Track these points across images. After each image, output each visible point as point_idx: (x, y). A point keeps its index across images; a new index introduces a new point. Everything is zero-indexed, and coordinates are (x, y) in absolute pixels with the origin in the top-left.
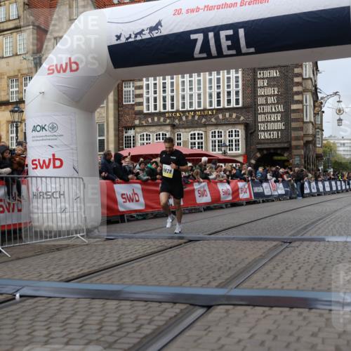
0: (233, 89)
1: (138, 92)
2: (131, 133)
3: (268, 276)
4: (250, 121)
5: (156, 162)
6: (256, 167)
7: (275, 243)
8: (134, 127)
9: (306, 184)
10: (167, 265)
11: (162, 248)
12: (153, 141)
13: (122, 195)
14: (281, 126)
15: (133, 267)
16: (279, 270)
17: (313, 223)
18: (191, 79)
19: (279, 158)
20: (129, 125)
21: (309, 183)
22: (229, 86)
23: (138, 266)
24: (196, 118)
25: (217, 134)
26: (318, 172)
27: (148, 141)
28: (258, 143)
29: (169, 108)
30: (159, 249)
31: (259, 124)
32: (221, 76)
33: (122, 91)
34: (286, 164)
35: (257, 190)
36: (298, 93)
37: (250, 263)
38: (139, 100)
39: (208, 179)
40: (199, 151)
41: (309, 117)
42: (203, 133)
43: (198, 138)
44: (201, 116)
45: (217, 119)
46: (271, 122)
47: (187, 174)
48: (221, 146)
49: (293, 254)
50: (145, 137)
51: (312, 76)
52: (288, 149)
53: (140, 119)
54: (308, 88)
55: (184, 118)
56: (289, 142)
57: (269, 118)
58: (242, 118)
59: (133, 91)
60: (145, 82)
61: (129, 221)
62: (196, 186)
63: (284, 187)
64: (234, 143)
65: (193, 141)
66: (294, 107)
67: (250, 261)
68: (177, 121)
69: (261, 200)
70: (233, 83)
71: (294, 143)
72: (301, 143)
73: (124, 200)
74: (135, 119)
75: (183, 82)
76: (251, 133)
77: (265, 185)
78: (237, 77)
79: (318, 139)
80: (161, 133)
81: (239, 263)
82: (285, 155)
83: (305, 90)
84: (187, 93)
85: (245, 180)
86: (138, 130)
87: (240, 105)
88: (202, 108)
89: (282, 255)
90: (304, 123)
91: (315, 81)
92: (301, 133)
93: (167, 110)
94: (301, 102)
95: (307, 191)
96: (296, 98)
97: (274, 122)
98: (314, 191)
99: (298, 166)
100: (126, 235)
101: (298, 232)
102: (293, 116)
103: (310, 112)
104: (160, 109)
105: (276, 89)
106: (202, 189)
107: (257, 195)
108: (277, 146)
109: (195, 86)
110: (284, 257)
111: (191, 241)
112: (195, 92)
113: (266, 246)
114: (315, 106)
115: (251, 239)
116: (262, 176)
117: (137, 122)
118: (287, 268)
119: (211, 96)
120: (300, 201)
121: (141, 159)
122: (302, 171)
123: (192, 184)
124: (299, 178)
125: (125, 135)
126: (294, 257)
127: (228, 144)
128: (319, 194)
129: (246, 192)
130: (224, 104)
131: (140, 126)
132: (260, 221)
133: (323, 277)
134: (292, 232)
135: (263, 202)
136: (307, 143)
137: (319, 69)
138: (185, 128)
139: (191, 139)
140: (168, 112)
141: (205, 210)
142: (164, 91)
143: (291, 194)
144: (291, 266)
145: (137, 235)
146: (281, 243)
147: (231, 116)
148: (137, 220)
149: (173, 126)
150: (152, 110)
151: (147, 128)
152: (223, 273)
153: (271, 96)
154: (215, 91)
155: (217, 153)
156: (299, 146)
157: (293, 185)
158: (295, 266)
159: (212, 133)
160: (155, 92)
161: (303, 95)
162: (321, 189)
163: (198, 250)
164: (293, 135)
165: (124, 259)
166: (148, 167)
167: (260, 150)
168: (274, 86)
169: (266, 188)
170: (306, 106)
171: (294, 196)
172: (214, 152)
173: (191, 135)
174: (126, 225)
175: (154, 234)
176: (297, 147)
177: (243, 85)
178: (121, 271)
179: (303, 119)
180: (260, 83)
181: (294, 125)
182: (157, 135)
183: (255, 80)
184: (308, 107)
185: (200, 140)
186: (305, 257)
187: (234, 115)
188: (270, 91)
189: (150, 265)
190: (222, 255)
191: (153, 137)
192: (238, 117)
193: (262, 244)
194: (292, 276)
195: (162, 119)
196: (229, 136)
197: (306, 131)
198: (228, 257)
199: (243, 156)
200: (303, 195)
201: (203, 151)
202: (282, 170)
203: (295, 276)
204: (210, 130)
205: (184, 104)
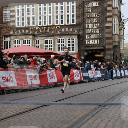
0: (71, 14)
1: (12, 14)
2: (8, 39)
3: (90, 126)
4: (81, 33)
5: (23, 58)
6: (84, 61)
7: (95, 106)
8: (10, 36)
9: (114, 71)
10: (31, 120)
11: (27, 110)
12: (22, 44)
13: (3, 77)
14: (99, 36)
15: (10, 121)
16: (97, 122)
17: (117, 95)
18: (45, 7)
19: (98, 56)
20: (7, 34)
21: (116, 71)
22: (68, 12)
23: (13, 120)
24: (48, 30)
25: (61, 41)
26: (121, 64)
27: (19, 45)
28: (86, 47)
29: (31, 24)
30: (26, 110)
31: (86, 35)
32: (63, 5)
33: (2, 13)
34: (102, 59)
35: (85, 74)
36: (109, 17)
37: (80, 118)
38: (12, 19)
39: (55, 68)
40: (50, 51)
41: (116, 31)
42: (52, 40)
43: (50, 43)
44: (51, 30)
45: (61, 31)
46: (93, 34)
47: (42, 65)
48: (63, 48)
49: (106, 113)
50: (17, 42)
51: (118, 6)
52: (103, 50)
53: (13, 31)
54: (115, 14)
55: (41, 31)
56: (104, 46)
57: (92, 31)
58: (76, 31)
59: (9, 13)
60: (16, 8)
61: (7, 93)
62: (48, 72)
63: (101, 73)
64: (71, 46)
65: (46, 45)
66: (107, 25)
67: (80, 117)
68: (36, 33)
69: (87, 81)
70: (70, 10)
71: (107, 47)
72: (111, 47)
73: (4, 81)
74: (10, 31)
75: (40, 8)
76: (82, 41)
77: (89, 72)
78: (73, 6)
79: (121, 45)
80: (27, 40)
81: (74, 119)
82: (102, 54)
83: (114, 15)
84: (43, 15)
85: (77, 69)
86: (12, 37)
87: (75, 23)
88: (52, 25)
89: (99, 113)
90: (113, 35)
91: (120, 10)
92: (111, 41)
93: (30, 26)
94: (111, 22)
95: (114, 75)
96: (109, 19)
97: (95, 34)
98: (119, 75)
99: (109, 60)
100: (5, 102)
101: (109, 100)
102: (107, 30)
103: (117, 28)
104: (26, 25)
105: (97, 14)
106: (52, 74)
107: (85, 78)
108: (97, 48)
109: (47, 11)
110: (100, 115)
111: (45, 105)
112: (48, 15)
113: (90, 108)
114: (119, 25)
115: (81, 104)
116: (88, 66)
117: (12, 33)
118: (102, 121)
119: (57, 17)
120: (110, 82)
121: (14, 56)
122: (112, 63)
123: (45, 71)
124: (110, 68)
125: (4, 40)
126: (106, 115)
127: (67, 47)
128: (122, 77)
129: (78, 76)
130: (65, 23)
131: (14, 35)
132: (86, 93)
133: (123, 126)
134: (106, 100)
135: (89, 82)
136: (115, 47)
137: (122, 2)
138: (41, 37)
139: (45, 43)
140: (31, 27)
141: (54, 87)
142: (29, 14)
143: (105, 77)
144: (104, 120)
145: (12, 102)
146: (98, 106)
147: (69, 30)
148: (12, 93)
149: (34, 36)
150: (21, 25)
151: (18, 36)
152: (64, 124)
153: (93, 18)
154: (59, 14)
155: (61, 52)
156: (110, 48)
157: (106, 72)
158: (106, 120)
159: (58, 40)
160: (23, 15)
161: (112, 18)
162: (123, 75)
163: (49, 111)
164: (106, 42)
165: (4, 117)
166: (18, 61)
167: (87, 51)
168: (95, 12)
169: (90, 74)
170: (115, 24)
171: (106, 78)
172: (59, 52)
173: (45, 41)
174: (5, 96)
175: (22, 101)
176: (109, 49)
177: (77, 11)
178: (2, 124)
179: (112, 32)
180: (87, 10)
181: (107, 36)
182: (24, 41)
183: (84, 8)
184: (115, 25)
185: (51, 44)
186: (112, 115)
187: (71, 30)
188: (92, 15)
189: (20, 120)
190: (64, 113)
191: (22, 42)
192: (73, 31)
193: (87, 107)
194: (105, 126)
195: (27, 31)
196: (68, 42)
197: (114, 40)
198: (67, 115)
199: (77, 54)
200: (112, 78)
201: (52, 51)
202: (100, 63)
203: (106, 126)
204: (57, 38)
205: (40, 22)
